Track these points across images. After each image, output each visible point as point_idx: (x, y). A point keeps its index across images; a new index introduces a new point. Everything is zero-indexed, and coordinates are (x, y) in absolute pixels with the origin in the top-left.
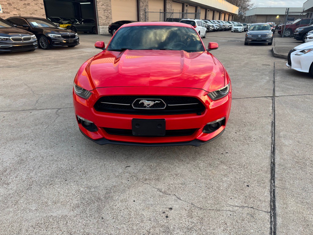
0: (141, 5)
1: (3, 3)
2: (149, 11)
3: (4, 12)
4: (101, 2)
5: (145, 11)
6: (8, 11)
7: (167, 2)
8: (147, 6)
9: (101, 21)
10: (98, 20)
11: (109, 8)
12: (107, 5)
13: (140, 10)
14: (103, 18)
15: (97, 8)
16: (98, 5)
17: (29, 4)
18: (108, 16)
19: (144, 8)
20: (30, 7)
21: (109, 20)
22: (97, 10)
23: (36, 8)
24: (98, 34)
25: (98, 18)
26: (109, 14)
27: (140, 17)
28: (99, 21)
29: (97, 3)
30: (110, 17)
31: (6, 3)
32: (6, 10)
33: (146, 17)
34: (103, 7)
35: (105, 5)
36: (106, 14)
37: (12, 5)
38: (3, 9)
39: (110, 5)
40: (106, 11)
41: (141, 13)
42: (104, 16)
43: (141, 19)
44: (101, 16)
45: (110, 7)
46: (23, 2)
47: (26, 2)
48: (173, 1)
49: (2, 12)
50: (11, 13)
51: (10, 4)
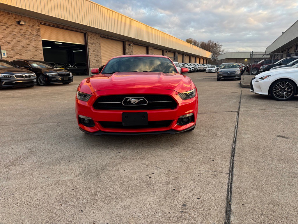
0: (127, 52)
1: (8, 49)
3: (8, 57)
4: (92, 49)
6: (12, 56)
8: (132, 52)
9: (92, 65)
10: (89, 63)
11: (99, 54)
12: (98, 52)
14: (94, 62)
15: (89, 53)
16: (89, 51)
17: (30, 50)
19: (129, 54)
20: (31, 53)
21: (99, 63)
22: (89, 56)
23: (36, 53)
24: (89, 75)
25: (89, 62)
26: (99, 59)
28: (90, 64)
29: (89, 49)
30: (100, 61)
31: (11, 50)
32: (10, 55)
34: (94, 52)
35: (96, 51)
36: (96, 58)
37: (15, 51)
38: (7, 54)
39: (100, 51)
40: (96, 56)
42: (94, 60)
44: (92, 60)
45: (100, 53)
46: (25, 49)
47: (28, 49)
48: (154, 48)
49: (6, 56)
50: (14, 58)
51: (13, 50)
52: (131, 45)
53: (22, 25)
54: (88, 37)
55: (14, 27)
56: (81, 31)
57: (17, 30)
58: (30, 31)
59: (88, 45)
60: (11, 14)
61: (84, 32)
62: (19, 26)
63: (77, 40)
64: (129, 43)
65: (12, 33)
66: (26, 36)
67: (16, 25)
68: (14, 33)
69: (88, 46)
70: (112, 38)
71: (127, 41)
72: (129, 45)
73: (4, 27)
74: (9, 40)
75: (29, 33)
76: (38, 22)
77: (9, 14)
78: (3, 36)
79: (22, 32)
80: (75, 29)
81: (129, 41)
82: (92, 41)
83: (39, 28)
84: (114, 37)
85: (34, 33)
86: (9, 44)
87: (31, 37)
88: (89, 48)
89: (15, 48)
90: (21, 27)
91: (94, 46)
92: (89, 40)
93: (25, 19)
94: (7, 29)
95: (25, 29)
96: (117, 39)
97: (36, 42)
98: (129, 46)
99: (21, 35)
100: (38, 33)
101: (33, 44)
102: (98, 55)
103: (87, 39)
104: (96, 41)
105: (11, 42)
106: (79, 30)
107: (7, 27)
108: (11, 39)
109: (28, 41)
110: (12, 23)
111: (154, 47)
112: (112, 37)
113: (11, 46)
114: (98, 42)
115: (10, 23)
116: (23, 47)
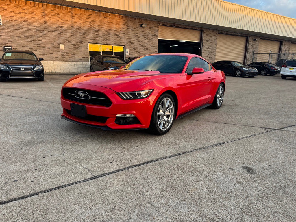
0: (249, 48)
1: (131, 48)
2: (259, 52)
3: (130, 54)
4: (207, 46)
5: (253, 53)
6: (133, 53)
7: (283, 44)
8: (256, 48)
12: (213, 48)
13: (247, 52)
15: (202, 50)
16: (203, 48)
17: (147, 49)
18: (211, 57)
19: (252, 50)
20: (148, 51)
21: (211, 60)
22: (202, 53)
23: (152, 51)
26: (213, 55)
27: (247, 58)
29: (203, 46)
30: (213, 58)
31: (132, 48)
32: (131, 53)
33: (254, 58)
34: (208, 49)
35: (210, 48)
36: (210, 55)
37: (136, 50)
38: (129, 52)
39: (215, 48)
40: (210, 53)
41: (248, 55)
42: (207, 57)
43: (247, 60)
45: (215, 49)
46: (143, 48)
47: (146, 48)
48: (292, 43)
49: (128, 54)
50: (134, 55)
51: (134, 49)
52: (256, 40)
53: (144, 27)
54: (204, 34)
55: (137, 29)
56: (198, 29)
57: (139, 32)
58: (150, 32)
59: (203, 42)
60: (136, 19)
61: (201, 29)
62: (141, 28)
63: (193, 38)
64: (254, 38)
65: (135, 34)
66: (146, 36)
67: (140, 27)
68: (137, 34)
69: (202, 43)
70: (232, 33)
71: (252, 35)
72: (254, 40)
73: (130, 30)
74: (132, 40)
75: (148, 34)
76: (157, 23)
77: (135, 19)
78: (128, 38)
79: (143, 33)
80: (191, 28)
81: (254, 36)
82: (208, 38)
83: (157, 28)
84: (235, 33)
85: (153, 33)
86: (132, 43)
87: (150, 37)
88: (203, 45)
89: (136, 47)
90: (143, 29)
91: (210, 42)
92: (205, 37)
93: (147, 22)
94: (132, 32)
95: (145, 31)
96: (238, 34)
97: (153, 41)
98: (254, 42)
99: (142, 36)
100: (156, 33)
101: (151, 43)
102: (213, 52)
103: (203, 36)
104: (213, 38)
105: (133, 42)
106: (195, 28)
107: (132, 30)
108: (133, 40)
109: (147, 40)
110: (136, 27)
111: (292, 41)
112: (232, 32)
113: (133, 45)
114: (215, 39)
115: (135, 27)
116: (142, 46)
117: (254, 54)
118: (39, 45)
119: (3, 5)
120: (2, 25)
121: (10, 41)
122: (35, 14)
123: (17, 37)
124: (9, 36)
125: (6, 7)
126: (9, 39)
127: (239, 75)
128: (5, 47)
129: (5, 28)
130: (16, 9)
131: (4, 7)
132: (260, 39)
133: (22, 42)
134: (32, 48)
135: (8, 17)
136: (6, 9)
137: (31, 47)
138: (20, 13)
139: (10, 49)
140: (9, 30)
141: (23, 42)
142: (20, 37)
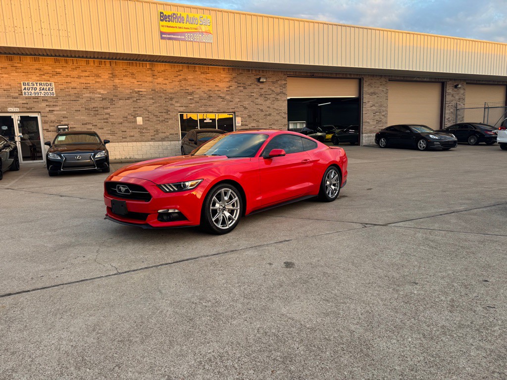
0: (447, 100)
1: (244, 116)
2: (466, 106)
3: (242, 125)
4: (370, 103)
5: (456, 108)
6: (247, 123)
8: (461, 100)
9: (368, 128)
10: (362, 126)
11: (384, 109)
12: (381, 106)
13: (445, 107)
14: (371, 123)
15: (363, 110)
16: (364, 106)
17: (270, 115)
18: (379, 119)
19: (453, 103)
21: (380, 125)
23: (278, 118)
24: (360, 145)
25: (362, 124)
26: (383, 117)
27: (445, 117)
28: (364, 127)
29: (364, 104)
30: (384, 121)
31: (246, 116)
32: (244, 123)
33: (459, 117)
34: (374, 108)
35: (377, 105)
36: (376, 117)
38: (242, 121)
39: (385, 105)
40: (377, 113)
41: (447, 111)
42: (372, 121)
43: (446, 120)
44: (368, 121)
45: (387, 107)
46: (263, 113)
47: (267, 113)
49: (240, 125)
50: (249, 125)
51: (250, 116)
52: (460, 86)
53: (263, 82)
54: (365, 84)
55: (253, 86)
56: (352, 76)
57: (256, 90)
58: (273, 88)
59: (363, 96)
60: (251, 71)
61: (358, 77)
62: (259, 84)
63: (345, 91)
64: (455, 84)
65: (250, 94)
66: (267, 96)
67: (256, 83)
68: (252, 94)
69: (363, 99)
70: (415, 79)
71: (451, 80)
72: (456, 87)
73: (242, 88)
74: (246, 103)
75: (271, 92)
76: (284, 75)
77: (249, 70)
78: (239, 100)
79: (263, 90)
80: (341, 76)
81: (455, 80)
82: (372, 90)
83: (285, 82)
84: (419, 78)
85: (278, 90)
86: (245, 108)
87: (273, 96)
88: (364, 101)
89: (251, 114)
90: (261, 86)
91: (375, 96)
92: (366, 89)
93: (268, 73)
94: (245, 91)
95: (265, 87)
96: (425, 80)
97: (279, 102)
98: (456, 90)
99: (261, 95)
100: (284, 89)
101: (275, 106)
102: (382, 111)
103: (363, 87)
104: (381, 88)
105: (247, 106)
106: (348, 76)
107: (245, 88)
108: (247, 103)
109: (269, 101)
110: (251, 82)
112: (415, 77)
113: (247, 111)
114: (384, 90)
115: (249, 83)
116: (262, 111)
117: (457, 110)
118: (105, 121)
119: (57, 68)
120: (55, 95)
121: (66, 118)
122: (101, 77)
123: (75, 111)
124: (64, 111)
125: (61, 70)
126: (65, 114)
127: (423, 147)
128: (59, 127)
129: (59, 99)
130: (74, 73)
131: (58, 70)
132: (467, 83)
133: (82, 117)
134: (96, 125)
135: (62, 85)
136: (60, 74)
137: (94, 124)
138: (79, 77)
139: (66, 128)
140: (64, 102)
141: (84, 117)
142: (80, 111)
